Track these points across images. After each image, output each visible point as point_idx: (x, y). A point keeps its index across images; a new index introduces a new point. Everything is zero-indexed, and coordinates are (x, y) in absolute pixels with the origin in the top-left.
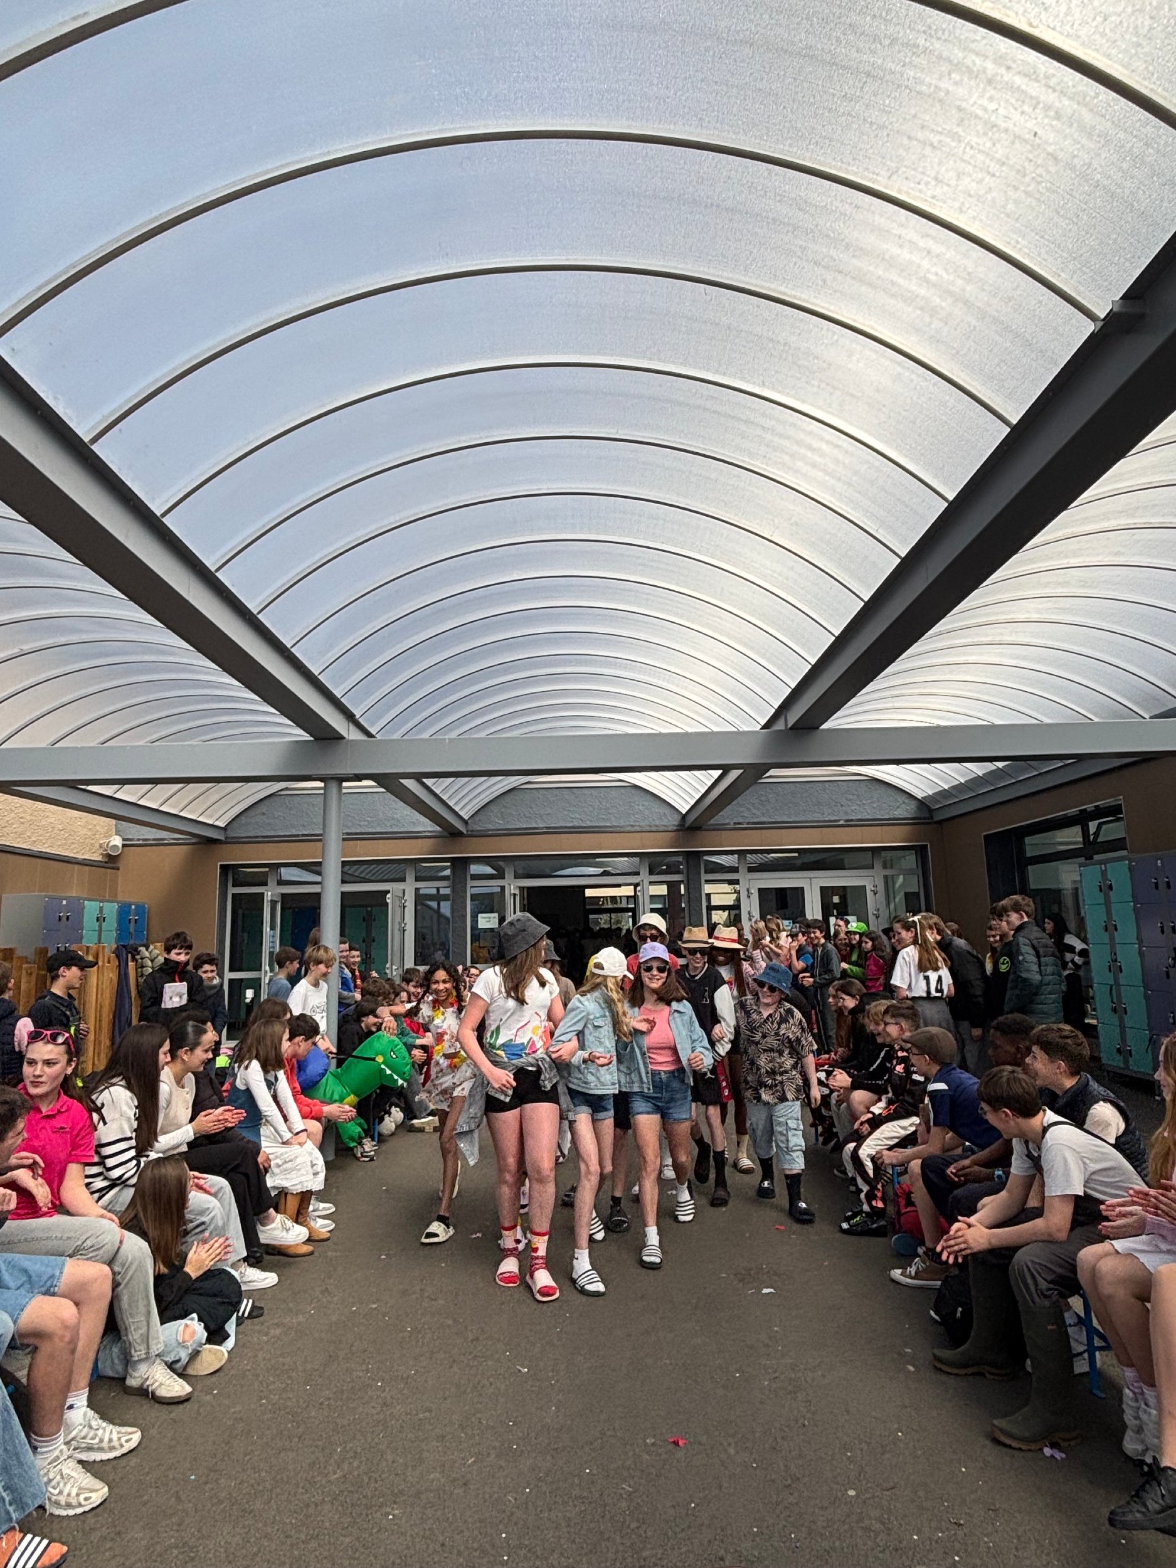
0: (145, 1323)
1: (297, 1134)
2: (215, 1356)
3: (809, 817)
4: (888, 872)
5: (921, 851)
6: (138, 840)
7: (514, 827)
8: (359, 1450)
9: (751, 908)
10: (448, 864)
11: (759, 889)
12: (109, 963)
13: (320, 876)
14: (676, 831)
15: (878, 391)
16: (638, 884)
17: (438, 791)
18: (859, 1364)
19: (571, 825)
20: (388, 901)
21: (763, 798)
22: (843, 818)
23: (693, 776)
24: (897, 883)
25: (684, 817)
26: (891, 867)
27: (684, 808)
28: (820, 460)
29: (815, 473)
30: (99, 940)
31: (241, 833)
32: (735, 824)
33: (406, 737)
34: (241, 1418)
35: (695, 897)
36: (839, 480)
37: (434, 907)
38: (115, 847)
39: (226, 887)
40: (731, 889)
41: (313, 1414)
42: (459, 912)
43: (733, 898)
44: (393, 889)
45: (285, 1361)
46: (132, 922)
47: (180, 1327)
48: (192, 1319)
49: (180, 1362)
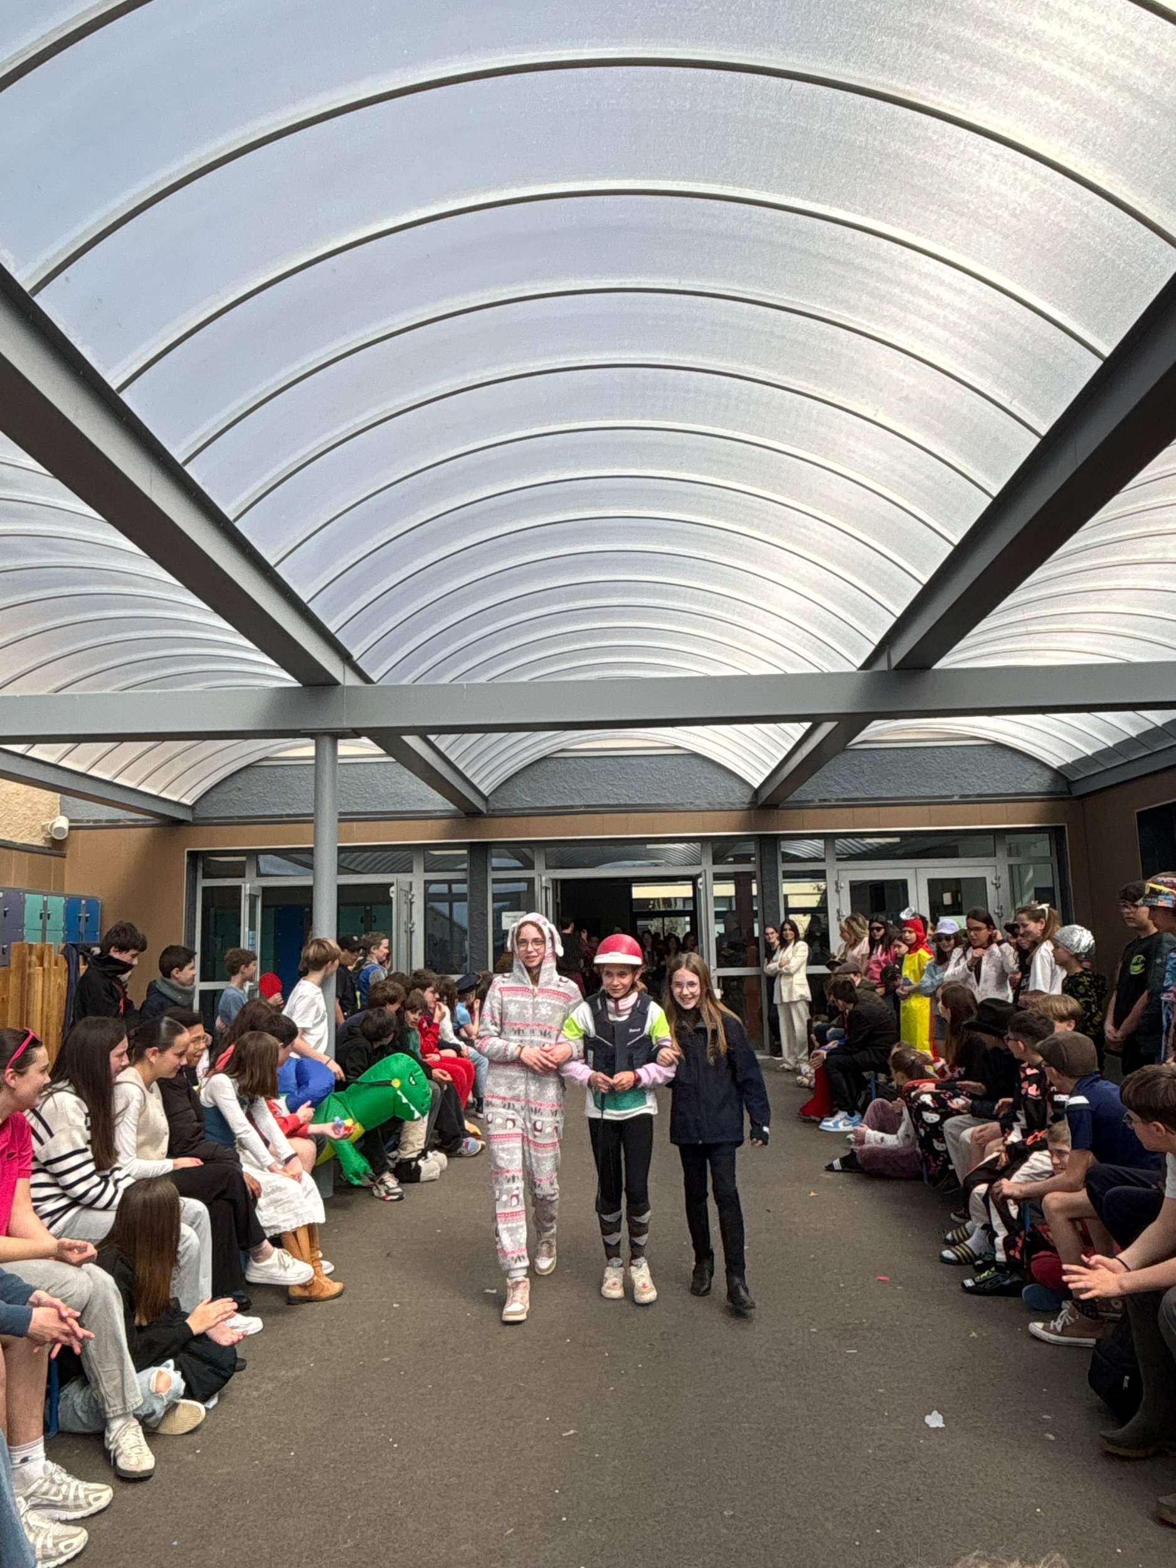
0: (118, 1373)
1: (288, 1161)
2: (192, 1413)
3: (915, 793)
4: (1013, 861)
5: (1056, 834)
6: (88, 821)
7: (544, 805)
8: (373, 1517)
9: (841, 905)
10: (465, 852)
11: (851, 882)
12: (56, 964)
13: (310, 866)
14: (748, 809)
15: (1015, 215)
16: (699, 876)
17: (452, 758)
18: (986, 1431)
19: (616, 802)
20: (392, 895)
21: (856, 769)
22: (956, 792)
23: (775, 732)
24: (1026, 876)
25: (756, 792)
26: (1018, 855)
27: (756, 781)
28: (939, 311)
29: (932, 328)
30: (44, 939)
31: (213, 812)
32: (821, 800)
33: (417, 683)
34: (230, 1481)
35: (771, 892)
36: (962, 337)
37: (447, 912)
38: (60, 829)
39: (195, 878)
40: (814, 885)
41: (317, 1477)
42: (477, 914)
43: (818, 898)
44: (397, 881)
45: (281, 1419)
46: (83, 921)
47: (154, 1375)
48: (168, 1366)
49: (153, 1418)
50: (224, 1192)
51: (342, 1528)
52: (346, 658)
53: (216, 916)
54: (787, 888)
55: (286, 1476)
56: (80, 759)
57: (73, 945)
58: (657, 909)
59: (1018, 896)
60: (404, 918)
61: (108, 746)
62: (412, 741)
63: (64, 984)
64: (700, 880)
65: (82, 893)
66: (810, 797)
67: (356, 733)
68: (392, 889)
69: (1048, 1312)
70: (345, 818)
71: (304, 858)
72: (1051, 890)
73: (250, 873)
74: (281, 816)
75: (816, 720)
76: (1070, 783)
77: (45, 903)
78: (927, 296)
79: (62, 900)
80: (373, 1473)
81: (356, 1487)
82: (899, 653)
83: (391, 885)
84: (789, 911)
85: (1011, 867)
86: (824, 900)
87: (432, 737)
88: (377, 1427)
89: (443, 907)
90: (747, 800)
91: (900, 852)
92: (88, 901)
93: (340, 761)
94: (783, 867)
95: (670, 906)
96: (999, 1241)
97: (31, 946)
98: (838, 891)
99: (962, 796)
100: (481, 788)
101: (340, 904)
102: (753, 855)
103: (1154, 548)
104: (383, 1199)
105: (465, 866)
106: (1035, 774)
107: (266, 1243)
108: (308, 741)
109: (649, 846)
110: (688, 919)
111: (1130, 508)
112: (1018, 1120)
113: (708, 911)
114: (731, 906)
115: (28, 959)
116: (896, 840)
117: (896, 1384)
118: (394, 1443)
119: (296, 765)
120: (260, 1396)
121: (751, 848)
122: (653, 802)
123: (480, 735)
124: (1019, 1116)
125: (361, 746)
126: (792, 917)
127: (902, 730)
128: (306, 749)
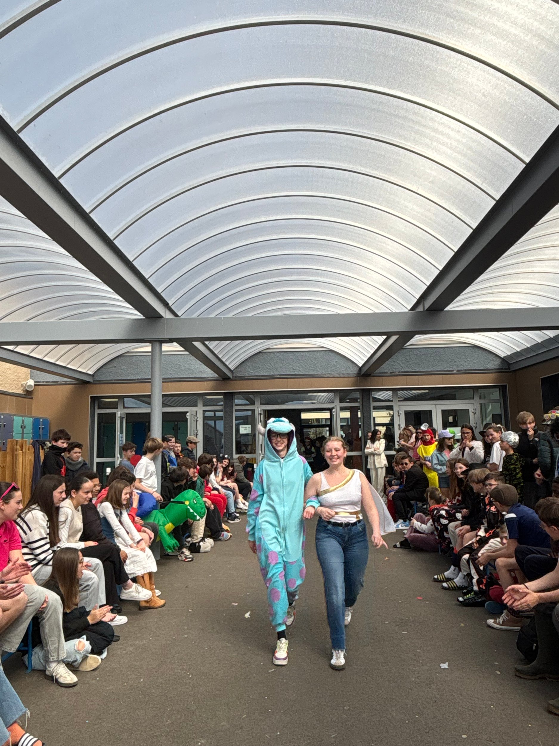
0: (57, 641)
1: (138, 542)
2: (95, 661)
3: (436, 369)
4: (482, 401)
5: (502, 389)
6: (44, 382)
7: (260, 374)
8: (180, 710)
9: (400, 422)
10: (222, 397)
11: (405, 411)
12: (29, 450)
13: (149, 404)
14: (356, 377)
15: (484, 96)
16: (333, 408)
17: (216, 352)
18: (468, 670)
19: (294, 373)
20: (188, 417)
21: (408, 357)
22: (455, 369)
23: (369, 340)
24: (488, 408)
25: (360, 369)
26: (484, 398)
27: (360, 363)
28: (448, 141)
29: (444, 148)
30: (23, 438)
31: (103, 378)
32: (391, 373)
33: (199, 317)
34: (113, 693)
35: (367, 416)
36: (459, 153)
37: (213, 425)
38: (30, 386)
39: (94, 409)
40: (387, 412)
41: (153, 691)
42: (228, 426)
43: (389, 419)
44: (190, 411)
45: (136, 664)
46: (41, 429)
47: (77, 642)
48: (83, 638)
49: (76, 663)
50: (109, 558)
51: (165, 715)
52: (166, 304)
53: (104, 426)
54: (375, 414)
55: (139, 690)
56: (39, 353)
57: (37, 441)
58: (313, 424)
59: (484, 418)
60: (193, 428)
61: (54, 346)
62: (197, 344)
63: (33, 460)
64: (334, 410)
65: (40, 416)
66: (386, 371)
67: (171, 341)
68: (188, 414)
69: (496, 615)
70: (166, 380)
71: (146, 399)
72: (501, 415)
73: (120, 406)
74: (135, 380)
75: (389, 335)
76: (509, 364)
77: (23, 421)
78: (442, 134)
79: (31, 419)
80: (180, 689)
81: (172, 696)
82: (428, 303)
83: (187, 412)
84: (376, 425)
85: (481, 404)
86: (392, 420)
87: (207, 343)
88: (181, 667)
89: (212, 423)
90: (356, 372)
91: (428, 397)
92: (43, 420)
93: (163, 353)
94: (373, 404)
95: (319, 422)
96: (474, 581)
97: (17, 441)
98: (399, 416)
99: (458, 371)
100: (230, 366)
101: (164, 421)
102: (359, 398)
103: (549, 253)
104: (184, 561)
105: (222, 403)
106: (493, 360)
107: (130, 581)
108: (148, 344)
109: (309, 394)
110: (328, 429)
111: (538, 234)
112: (484, 524)
113: (337, 425)
114: (348, 422)
115: (15, 447)
116: (427, 391)
117: (425, 648)
118: (189, 675)
119: (142, 356)
120: (127, 653)
121: (358, 395)
122: (313, 373)
123: (229, 342)
124: (484, 522)
125: (174, 346)
126: (377, 428)
127: (430, 339)
128: (147, 348)
